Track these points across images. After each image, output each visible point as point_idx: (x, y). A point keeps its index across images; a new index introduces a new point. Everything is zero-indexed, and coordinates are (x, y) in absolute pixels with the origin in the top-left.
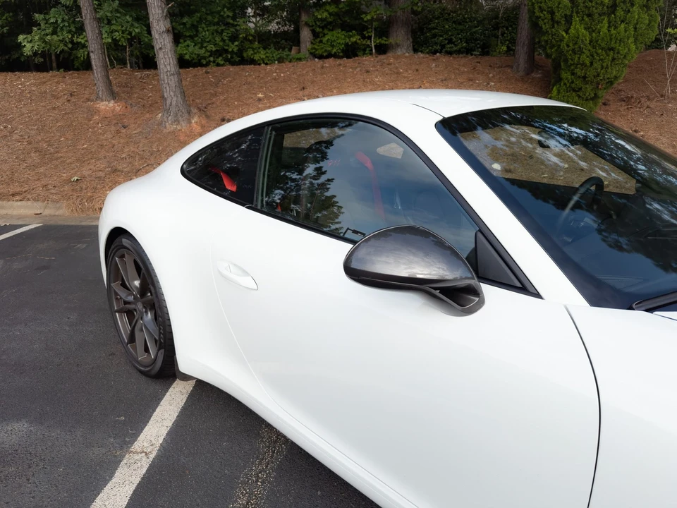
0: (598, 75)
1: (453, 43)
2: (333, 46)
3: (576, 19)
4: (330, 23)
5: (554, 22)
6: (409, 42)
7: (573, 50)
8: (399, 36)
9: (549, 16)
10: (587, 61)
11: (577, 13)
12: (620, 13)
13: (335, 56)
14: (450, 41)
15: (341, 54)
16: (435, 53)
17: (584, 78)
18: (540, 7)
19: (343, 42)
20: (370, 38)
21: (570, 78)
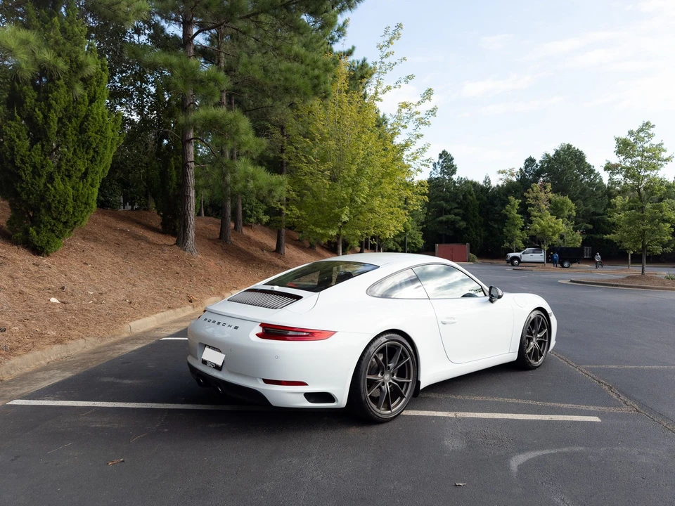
7: (59, 202)
11: (59, 172)
18: (22, 160)
21: (53, 222)
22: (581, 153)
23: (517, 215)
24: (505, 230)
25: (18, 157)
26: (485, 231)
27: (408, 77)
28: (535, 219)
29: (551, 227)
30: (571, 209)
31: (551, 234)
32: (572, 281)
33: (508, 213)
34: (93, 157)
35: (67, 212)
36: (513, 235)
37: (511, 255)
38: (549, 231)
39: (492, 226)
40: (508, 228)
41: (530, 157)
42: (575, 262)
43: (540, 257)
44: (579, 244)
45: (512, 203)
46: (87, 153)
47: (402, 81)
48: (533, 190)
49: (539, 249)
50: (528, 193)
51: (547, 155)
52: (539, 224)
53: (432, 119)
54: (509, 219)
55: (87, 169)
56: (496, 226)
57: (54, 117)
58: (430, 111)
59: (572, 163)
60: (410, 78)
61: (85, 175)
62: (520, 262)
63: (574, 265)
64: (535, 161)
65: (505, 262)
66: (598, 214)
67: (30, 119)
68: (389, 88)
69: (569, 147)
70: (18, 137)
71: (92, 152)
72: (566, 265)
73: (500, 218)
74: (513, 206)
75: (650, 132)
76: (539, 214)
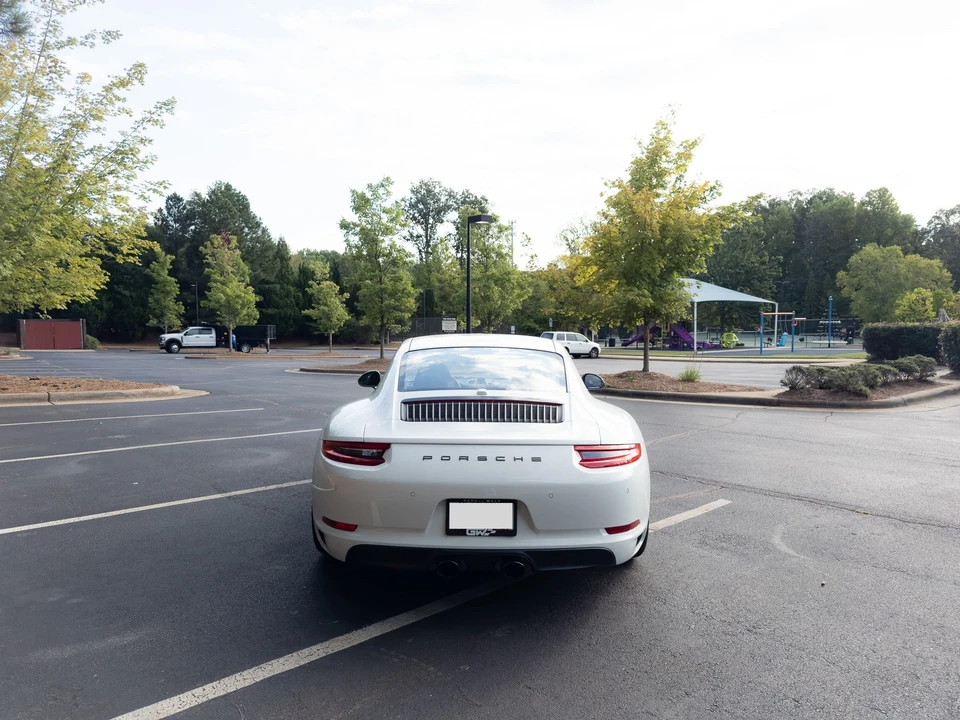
22: (244, 198)
23: (169, 278)
24: (150, 300)
26: (109, 300)
27: (109, 33)
28: (215, 285)
29: (239, 297)
30: (244, 273)
31: (239, 307)
32: (302, 370)
33: (154, 275)
36: (165, 307)
37: (167, 337)
38: (237, 302)
39: (120, 293)
40: (156, 297)
41: (175, 194)
42: (256, 346)
43: (209, 339)
44: (256, 322)
45: (161, 260)
47: (99, 37)
48: (212, 244)
49: (206, 329)
50: (206, 247)
51: (197, 195)
52: (223, 292)
53: (165, 116)
54: (156, 283)
56: (127, 293)
58: (165, 104)
59: (234, 209)
60: (110, 36)
62: (180, 346)
63: (256, 349)
64: (180, 200)
65: (157, 348)
66: (268, 283)
68: (71, 42)
69: (228, 187)
72: (245, 349)
73: (132, 281)
74: (163, 265)
75: (389, 189)
76: (222, 278)
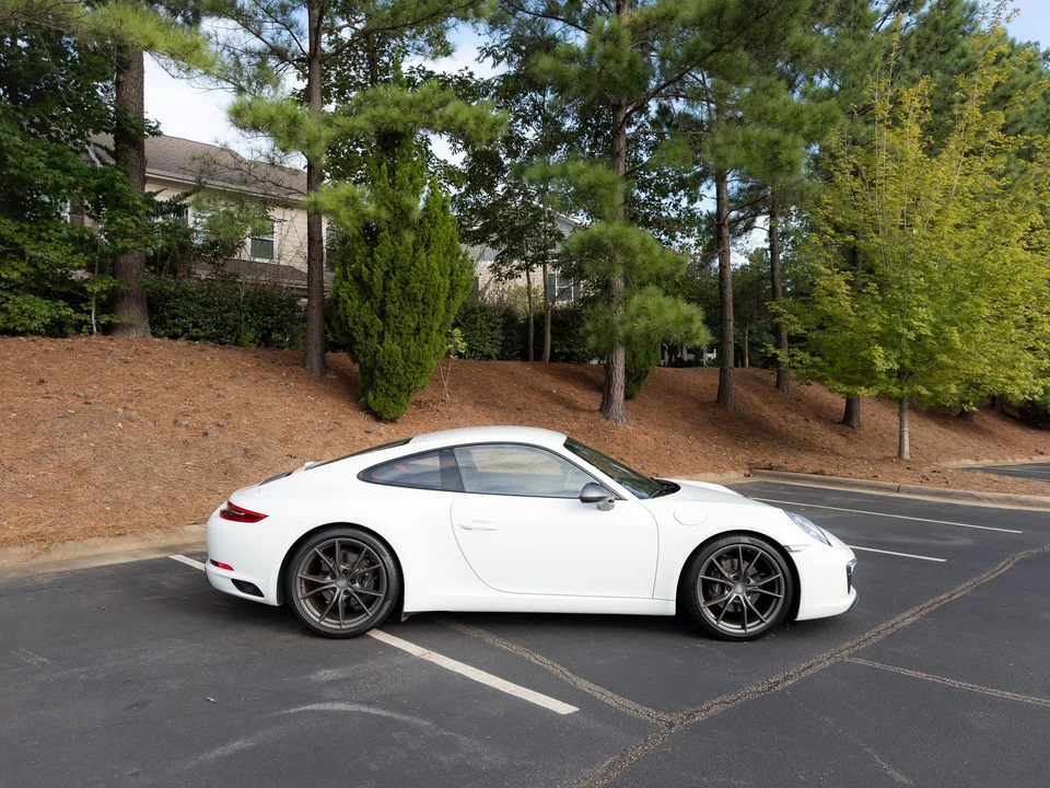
0: (411, 384)
1: (200, 327)
2: (32, 319)
3: (388, 337)
4: (18, 286)
5: (367, 335)
6: (146, 323)
7: (389, 363)
8: (133, 314)
9: (362, 329)
10: (402, 372)
11: (389, 330)
12: (423, 336)
13: (36, 333)
14: (196, 325)
15: (43, 330)
16: (175, 337)
17: (399, 386)
18: (354, 321)
19: (49, 314)
20: (89, 312)
21: (386, 385)
25: (350, 319)
34: (424, 310)
35: (399, 374)
46: (415, 306)
55: (418, 324)
57: (378, 272)
61: (418, 330)
67: (358, 279)
70: (350, 298)
71: (420, 304)
